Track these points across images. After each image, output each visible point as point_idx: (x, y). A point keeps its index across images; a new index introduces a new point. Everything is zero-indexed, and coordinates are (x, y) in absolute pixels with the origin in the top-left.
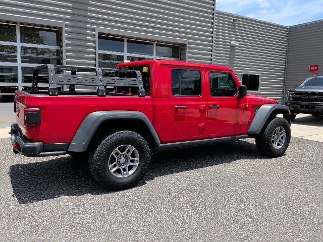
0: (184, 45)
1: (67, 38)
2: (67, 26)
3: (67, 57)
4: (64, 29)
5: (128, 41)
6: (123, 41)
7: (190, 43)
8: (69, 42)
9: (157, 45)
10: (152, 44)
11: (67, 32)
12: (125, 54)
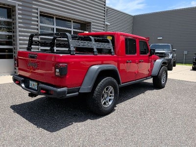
0: (90, 23)
1: (19, 14)
2: (19, 5)
3: (19, 27)
4: (17, 7)
5: (56, 18)
6: (53, 18)
7: (93, 22)
8: (20, 16)
9: (74, 22)
10: (70, 21)
11: (19, 9)
12: (55, 27)
